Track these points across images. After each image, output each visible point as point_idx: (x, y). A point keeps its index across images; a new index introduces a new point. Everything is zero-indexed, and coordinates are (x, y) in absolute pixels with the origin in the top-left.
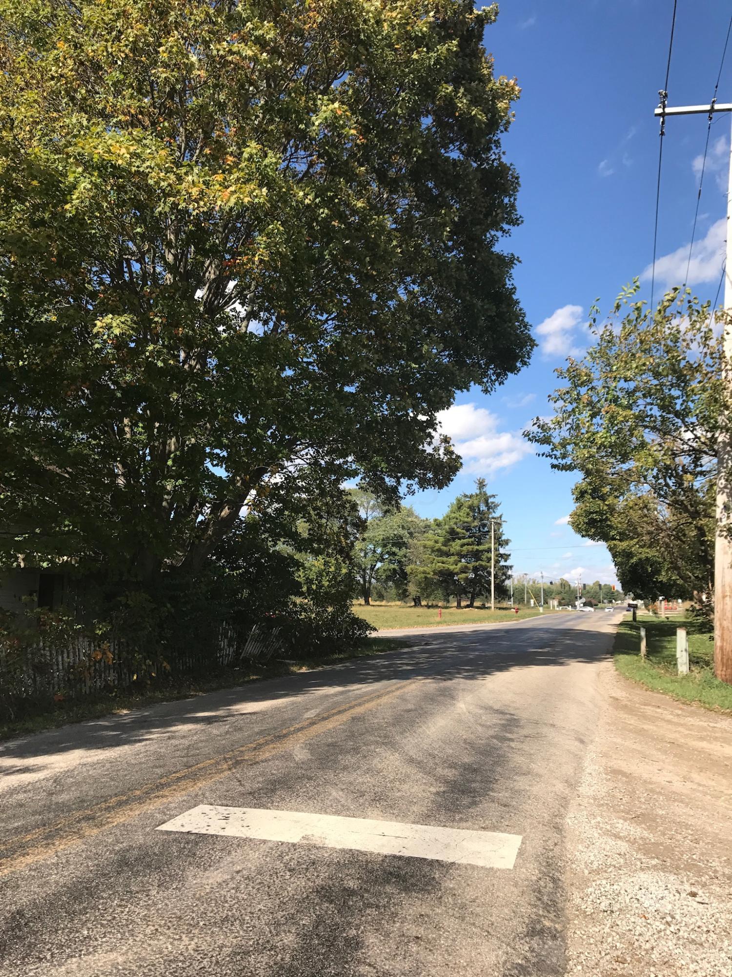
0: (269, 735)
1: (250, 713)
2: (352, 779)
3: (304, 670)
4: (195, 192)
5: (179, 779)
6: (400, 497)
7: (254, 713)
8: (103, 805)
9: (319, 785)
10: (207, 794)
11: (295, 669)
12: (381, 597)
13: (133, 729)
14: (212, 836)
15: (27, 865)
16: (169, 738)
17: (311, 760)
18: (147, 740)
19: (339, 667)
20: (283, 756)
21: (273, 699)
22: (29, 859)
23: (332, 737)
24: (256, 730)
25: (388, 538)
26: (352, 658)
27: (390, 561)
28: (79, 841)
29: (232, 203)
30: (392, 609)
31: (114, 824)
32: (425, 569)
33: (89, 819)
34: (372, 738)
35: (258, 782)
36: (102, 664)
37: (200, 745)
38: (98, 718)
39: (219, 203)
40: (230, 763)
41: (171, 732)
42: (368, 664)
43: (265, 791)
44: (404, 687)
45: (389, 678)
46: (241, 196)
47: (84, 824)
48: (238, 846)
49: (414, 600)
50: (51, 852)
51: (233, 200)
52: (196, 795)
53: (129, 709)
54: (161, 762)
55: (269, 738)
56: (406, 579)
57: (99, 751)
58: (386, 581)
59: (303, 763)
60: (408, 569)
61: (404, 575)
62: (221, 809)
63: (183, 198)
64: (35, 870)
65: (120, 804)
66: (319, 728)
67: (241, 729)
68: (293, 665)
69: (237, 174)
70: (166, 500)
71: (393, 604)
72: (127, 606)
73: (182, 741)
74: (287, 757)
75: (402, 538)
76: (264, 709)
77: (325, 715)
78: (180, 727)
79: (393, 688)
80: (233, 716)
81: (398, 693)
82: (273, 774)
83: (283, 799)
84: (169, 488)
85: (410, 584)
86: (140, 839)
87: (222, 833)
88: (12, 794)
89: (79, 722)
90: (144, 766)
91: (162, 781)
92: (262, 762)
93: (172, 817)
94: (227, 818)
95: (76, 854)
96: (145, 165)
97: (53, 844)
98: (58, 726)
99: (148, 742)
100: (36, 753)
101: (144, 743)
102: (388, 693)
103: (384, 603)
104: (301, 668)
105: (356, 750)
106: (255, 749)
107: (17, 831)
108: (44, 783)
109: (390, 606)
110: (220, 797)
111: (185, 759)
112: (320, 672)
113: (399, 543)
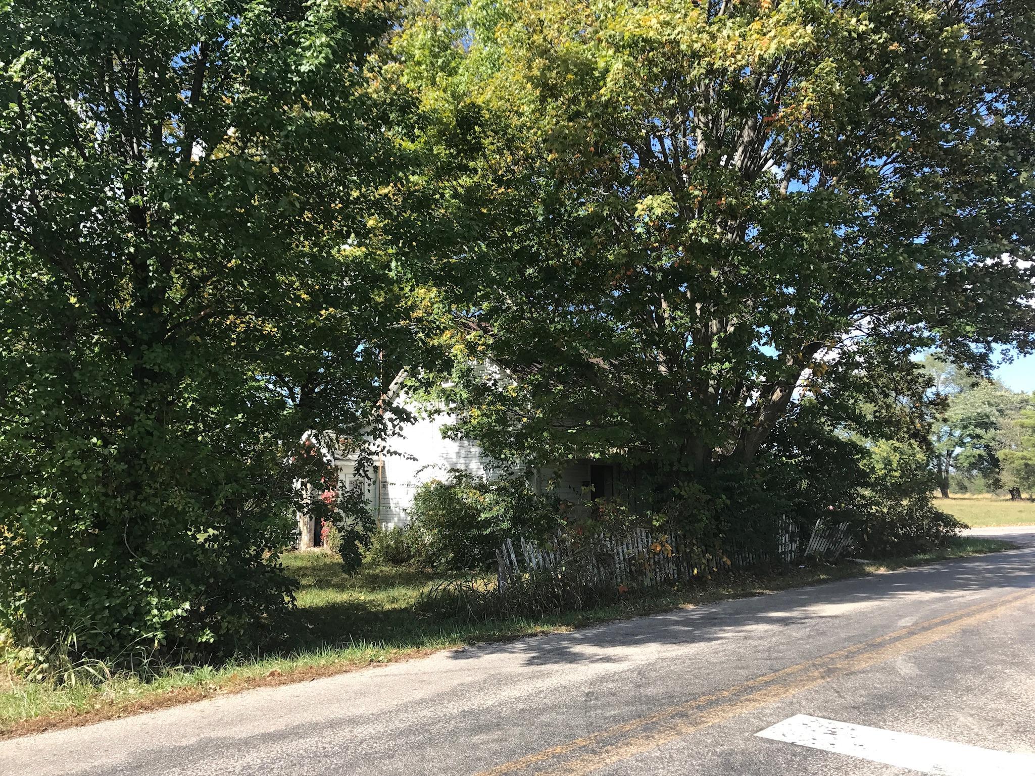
0: (861, 642)
1: (830, 617)
2: (981, 704)
3: (882, 571)
4: (730, 47)
5: (767, 683)
6: (991, 366)
7: (836, 617)
8: (693, 703)
9: (939, 707)
10: (804, 703)
11: (871, 569)
12: (963, 488)
13: (704, 625)
14: (821, 751)
15: (632, 755)
16: (745, 638)
17: (921, 676)
18: (721, 638)
19: (926, 569)
20: (884, 668)
21: (853, 601)
22: (633, 750)
23: (942, 651)
24: (843, 635)
25: (969, 418)
26: (941, 559)
27: (974, 446)
28: (678, 738)
29: (772, 50)
30: (981, 503)
31: (710, 724)
32: (1025, 453)
33: (682, 716)
34: (996, 657)
35: (861, 696)
36: (661, 556)
37: (781, 647)
38: (666, 611)
39: (758, 52)
40: (821, 670)
41: (746, 631)
42: (964, 567)
43: (872, 707)
44: (1024, 596)
45: (1000, 585)
46: (783, 40)
47: (678, 720)
48: (855, 766)
49: (1011, 492)
50: (653, 745)
51: (773, 46)
52: (791, 703)
53: (695, 604)
54: (743, 663)
55: (861, 646)
56: (998, 466)
57: (676, 647)
58: (969, 471)
59: (911, 678)
60: (1000, 455)
61: (995, 462)
62: (825, 722)
63: (718, 56)
64: (641, 761)
65: (711, 704)
66: (920, 639)
67: (824, 633)
68: (868, 565)
69: (777, 17)
70: (712, 385)
71: (980, 496)
72: (680, 497)
73: (759, 642)
74: (889, 670)
75: (988, 417)
76: (846, 613)
77: (926, 624)
78: (754, 627)
79: (1010, 597)
80: (812, 618)
81: (1018, 603)
82: (876, 688)
83: (897, 719)
84: (714, 372)
85: (1004, 472)
86: (740, 744)
87: (831, 749)
88: (601, 682)
89: (648, 614)
90: (726, 666)
91: (750, 683)
92: (860, 672)
93: (769, 724)
94: (833, 733)
95: (678, 750)
96: (676, 32)
97: (653, 737)
98: (629, 618)
99: (724, 641)
100: (613, 643)
101: (719, 642)
102: (1004, 603)
103: (967, 495)
104: (878, 569)
105: (978, 670)
106: (847, 657)
107: (615, 719)
108: (629, 674)
109: (977, 499)
110: (819, 708)
111: (769, 662)
112: (903, 574)
113: (985, 423)
